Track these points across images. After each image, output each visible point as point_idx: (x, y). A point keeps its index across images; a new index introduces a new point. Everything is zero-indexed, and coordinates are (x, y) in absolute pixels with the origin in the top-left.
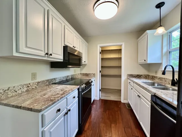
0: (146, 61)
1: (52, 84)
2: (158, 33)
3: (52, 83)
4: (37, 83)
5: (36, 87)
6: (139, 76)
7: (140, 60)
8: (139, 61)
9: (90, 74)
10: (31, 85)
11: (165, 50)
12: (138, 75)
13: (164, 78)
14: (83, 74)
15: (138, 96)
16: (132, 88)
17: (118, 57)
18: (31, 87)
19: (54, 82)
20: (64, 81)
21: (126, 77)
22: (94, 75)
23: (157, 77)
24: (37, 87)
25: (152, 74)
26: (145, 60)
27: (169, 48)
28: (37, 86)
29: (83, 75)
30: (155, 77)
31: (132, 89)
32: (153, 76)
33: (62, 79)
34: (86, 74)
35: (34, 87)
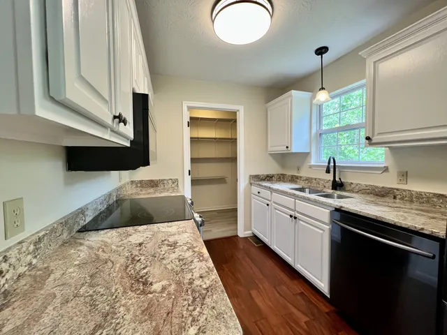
0: (289, 149)
1: (79, 231)
2: (319, 100)
3: (77, 228)
4: (36, 243)
5: (30, 264)
6: (269, 178)
7: (271, 147)
8: (270, 149)
9: (163, 180)
10: (13, 260)
11: (314, 131)
12: (268, 176)
13: (315, 179)
14: (141, 182)
15: (291, 216)
16: (268, 202)
17: (214, 136)
18: (11, 270)
19: (82, 223)
20: (103, 212)
21: (247, 182)
22: (173, 183)
23: (301, 177)
24: (34, 261)
25: (289, 173)
26: (287, 147)
27: (319, 129)
28: (36, 257)
29: (142, 187)
30: (297, 177)
31: (268, 205)
32: (292, 176)
33: (99, 207)
34: (152, 181)
35: (22, 270)
